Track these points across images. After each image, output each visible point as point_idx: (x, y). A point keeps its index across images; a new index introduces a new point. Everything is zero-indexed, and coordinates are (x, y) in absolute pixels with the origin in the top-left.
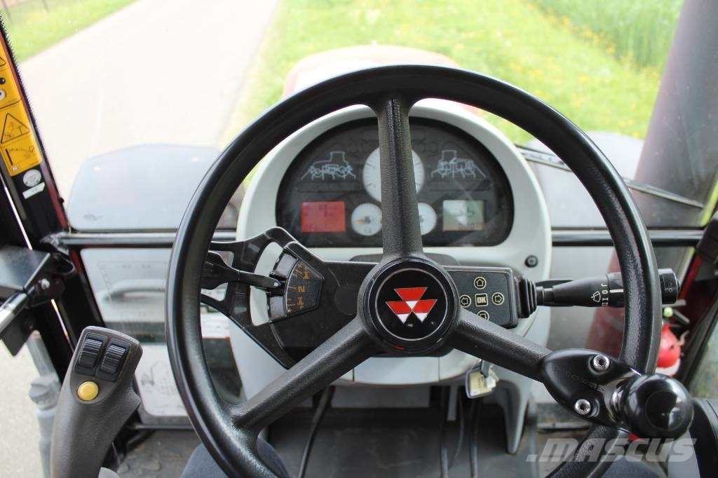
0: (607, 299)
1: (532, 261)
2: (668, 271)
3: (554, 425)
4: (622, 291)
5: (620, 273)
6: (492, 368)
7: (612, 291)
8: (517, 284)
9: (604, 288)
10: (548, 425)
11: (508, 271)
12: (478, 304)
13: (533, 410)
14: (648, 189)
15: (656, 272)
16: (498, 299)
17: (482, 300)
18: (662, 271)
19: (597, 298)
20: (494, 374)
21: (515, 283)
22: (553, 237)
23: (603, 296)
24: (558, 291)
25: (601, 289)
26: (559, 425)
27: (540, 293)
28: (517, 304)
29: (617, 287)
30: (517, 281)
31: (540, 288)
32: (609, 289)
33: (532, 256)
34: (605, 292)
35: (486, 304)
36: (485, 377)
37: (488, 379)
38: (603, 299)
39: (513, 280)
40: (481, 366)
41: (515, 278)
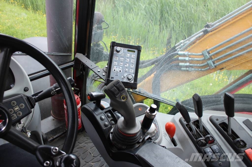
0: (56, 92)
1: (26, 89)
2: (70, 78)
3: (53, 138)
4: (59, 88)
5: (57, 83)
6: (27, 129)
7: (56, 90)
8: (27, 99)
9: (54, 90)
10: (52, 138)
11: (22, 96)
12: (16, 110)
13: (45, 136)
14: (54, 53)
15: (67, 79)
16: (22, 106)
17: (17, 108)
18: (68, 78)
19: (53, 93)
20: (28, 131)
21: (25, 99)
22: (30, 78)
23: (54, 92)
24: (40, 96)
25: (53, 90)
26: (54, 137)
27: (35, 98)
28: (29, 105)
29: (58, 88)
30: (26, 98)
31: (34, 97)
32: (55, 89)
33: (26, 88)
34: (54, 91)
35: (18, 109)
36: (26, 133)
37: (27, 133)
38: (55, 93)
39: (25, 98)
40: (23, 130)
41: (25, 97)
